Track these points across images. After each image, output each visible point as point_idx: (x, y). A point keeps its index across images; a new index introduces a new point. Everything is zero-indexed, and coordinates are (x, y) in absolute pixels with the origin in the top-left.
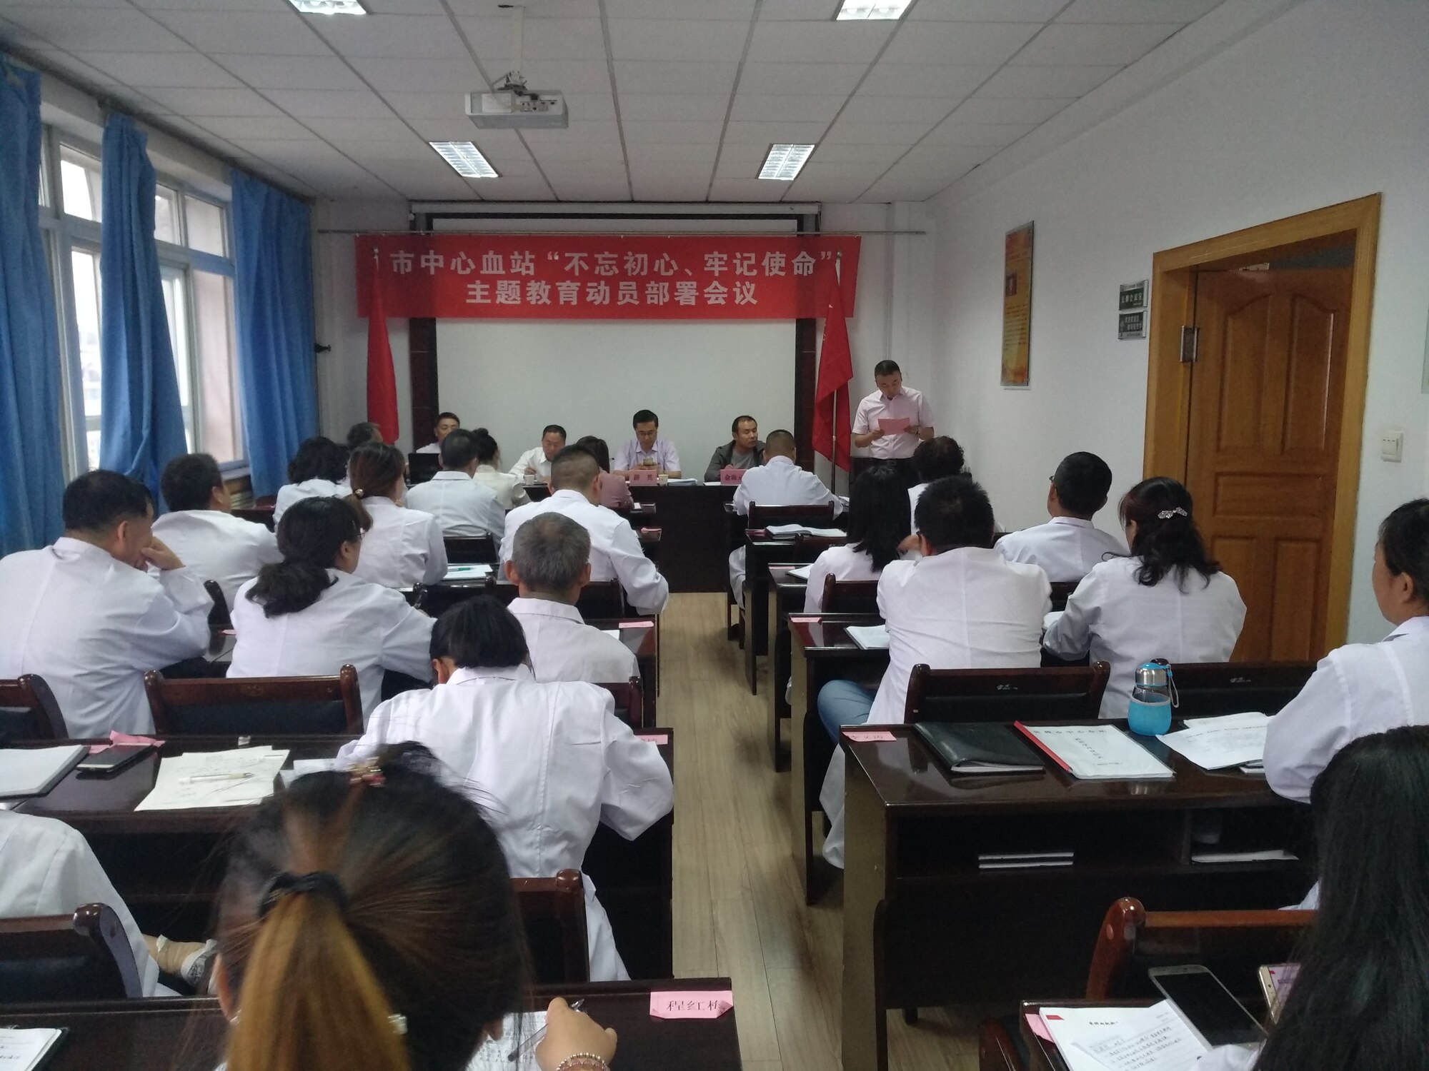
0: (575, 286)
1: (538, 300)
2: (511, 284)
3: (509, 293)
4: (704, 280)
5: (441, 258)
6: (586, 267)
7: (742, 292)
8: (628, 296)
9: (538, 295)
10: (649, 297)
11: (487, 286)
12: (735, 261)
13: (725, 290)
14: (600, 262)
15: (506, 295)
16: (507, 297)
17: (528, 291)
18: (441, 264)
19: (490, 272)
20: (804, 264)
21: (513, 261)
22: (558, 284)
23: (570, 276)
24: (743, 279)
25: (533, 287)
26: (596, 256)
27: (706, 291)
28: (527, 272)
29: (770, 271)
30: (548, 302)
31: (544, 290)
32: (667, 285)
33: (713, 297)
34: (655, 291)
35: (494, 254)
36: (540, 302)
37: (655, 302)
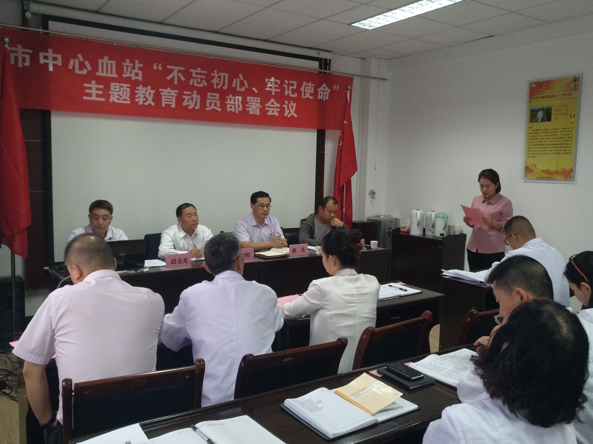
0: (174, 93)
1: (144, 102)
2: (122, 87)
3: (121, 93)
4: (265, 97)
5: (59, 57)
6: (183, 79)
7: (288, 108)
8: (213, 104)
9: (145, 97)
10: (228, 106)
11: (102, 87)
12: (284, 86)
13: (279, 105)
14: (194, 75)
15: (118, 95)
16: (118, 97)
17: (136, 94)
18: (59, 63)
19: (105, 74)
20: (324, 93)
21: (125, 68)
22: (161, 90)
23: (170, 84)
24: (289, 99)
25: (141, 91)
26: (191, 70)
27: (266, 105)
28: (137, 78)
29: (305, 95)
30: (153, 104)
31: (150, 93)
32: (240, 98)
33: (271, 110)
34: (232, 102)
35: (109, 59)
36: (146, 104)
37: (233, 110)
